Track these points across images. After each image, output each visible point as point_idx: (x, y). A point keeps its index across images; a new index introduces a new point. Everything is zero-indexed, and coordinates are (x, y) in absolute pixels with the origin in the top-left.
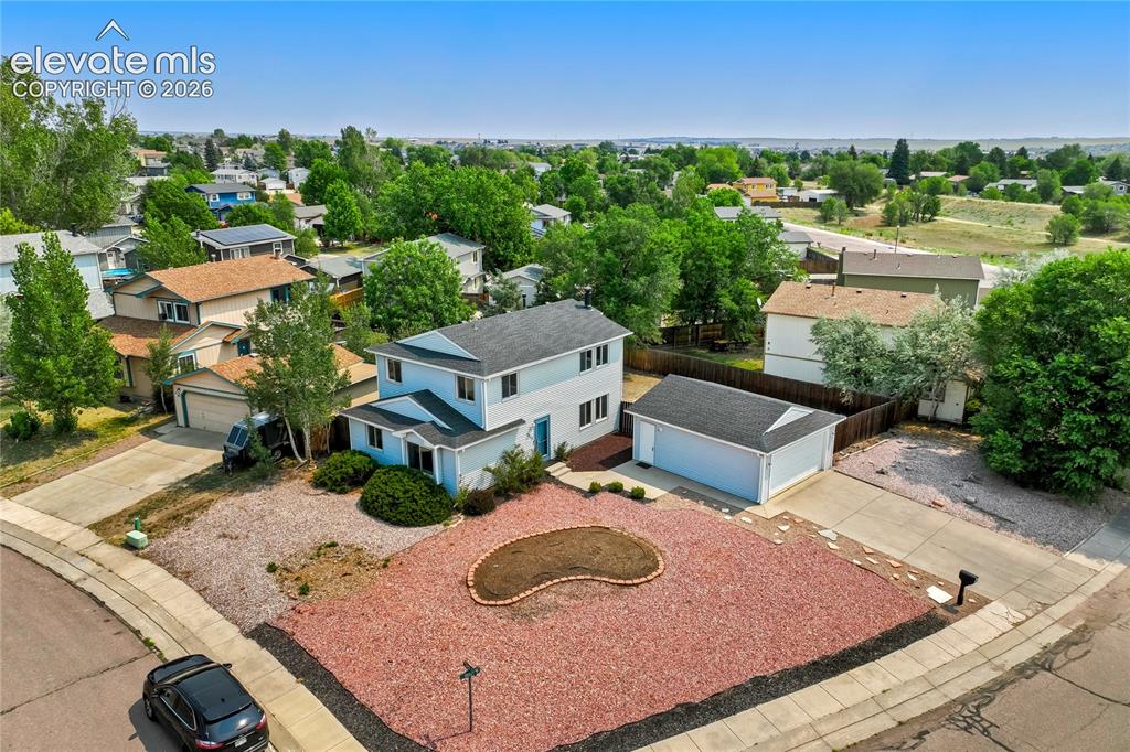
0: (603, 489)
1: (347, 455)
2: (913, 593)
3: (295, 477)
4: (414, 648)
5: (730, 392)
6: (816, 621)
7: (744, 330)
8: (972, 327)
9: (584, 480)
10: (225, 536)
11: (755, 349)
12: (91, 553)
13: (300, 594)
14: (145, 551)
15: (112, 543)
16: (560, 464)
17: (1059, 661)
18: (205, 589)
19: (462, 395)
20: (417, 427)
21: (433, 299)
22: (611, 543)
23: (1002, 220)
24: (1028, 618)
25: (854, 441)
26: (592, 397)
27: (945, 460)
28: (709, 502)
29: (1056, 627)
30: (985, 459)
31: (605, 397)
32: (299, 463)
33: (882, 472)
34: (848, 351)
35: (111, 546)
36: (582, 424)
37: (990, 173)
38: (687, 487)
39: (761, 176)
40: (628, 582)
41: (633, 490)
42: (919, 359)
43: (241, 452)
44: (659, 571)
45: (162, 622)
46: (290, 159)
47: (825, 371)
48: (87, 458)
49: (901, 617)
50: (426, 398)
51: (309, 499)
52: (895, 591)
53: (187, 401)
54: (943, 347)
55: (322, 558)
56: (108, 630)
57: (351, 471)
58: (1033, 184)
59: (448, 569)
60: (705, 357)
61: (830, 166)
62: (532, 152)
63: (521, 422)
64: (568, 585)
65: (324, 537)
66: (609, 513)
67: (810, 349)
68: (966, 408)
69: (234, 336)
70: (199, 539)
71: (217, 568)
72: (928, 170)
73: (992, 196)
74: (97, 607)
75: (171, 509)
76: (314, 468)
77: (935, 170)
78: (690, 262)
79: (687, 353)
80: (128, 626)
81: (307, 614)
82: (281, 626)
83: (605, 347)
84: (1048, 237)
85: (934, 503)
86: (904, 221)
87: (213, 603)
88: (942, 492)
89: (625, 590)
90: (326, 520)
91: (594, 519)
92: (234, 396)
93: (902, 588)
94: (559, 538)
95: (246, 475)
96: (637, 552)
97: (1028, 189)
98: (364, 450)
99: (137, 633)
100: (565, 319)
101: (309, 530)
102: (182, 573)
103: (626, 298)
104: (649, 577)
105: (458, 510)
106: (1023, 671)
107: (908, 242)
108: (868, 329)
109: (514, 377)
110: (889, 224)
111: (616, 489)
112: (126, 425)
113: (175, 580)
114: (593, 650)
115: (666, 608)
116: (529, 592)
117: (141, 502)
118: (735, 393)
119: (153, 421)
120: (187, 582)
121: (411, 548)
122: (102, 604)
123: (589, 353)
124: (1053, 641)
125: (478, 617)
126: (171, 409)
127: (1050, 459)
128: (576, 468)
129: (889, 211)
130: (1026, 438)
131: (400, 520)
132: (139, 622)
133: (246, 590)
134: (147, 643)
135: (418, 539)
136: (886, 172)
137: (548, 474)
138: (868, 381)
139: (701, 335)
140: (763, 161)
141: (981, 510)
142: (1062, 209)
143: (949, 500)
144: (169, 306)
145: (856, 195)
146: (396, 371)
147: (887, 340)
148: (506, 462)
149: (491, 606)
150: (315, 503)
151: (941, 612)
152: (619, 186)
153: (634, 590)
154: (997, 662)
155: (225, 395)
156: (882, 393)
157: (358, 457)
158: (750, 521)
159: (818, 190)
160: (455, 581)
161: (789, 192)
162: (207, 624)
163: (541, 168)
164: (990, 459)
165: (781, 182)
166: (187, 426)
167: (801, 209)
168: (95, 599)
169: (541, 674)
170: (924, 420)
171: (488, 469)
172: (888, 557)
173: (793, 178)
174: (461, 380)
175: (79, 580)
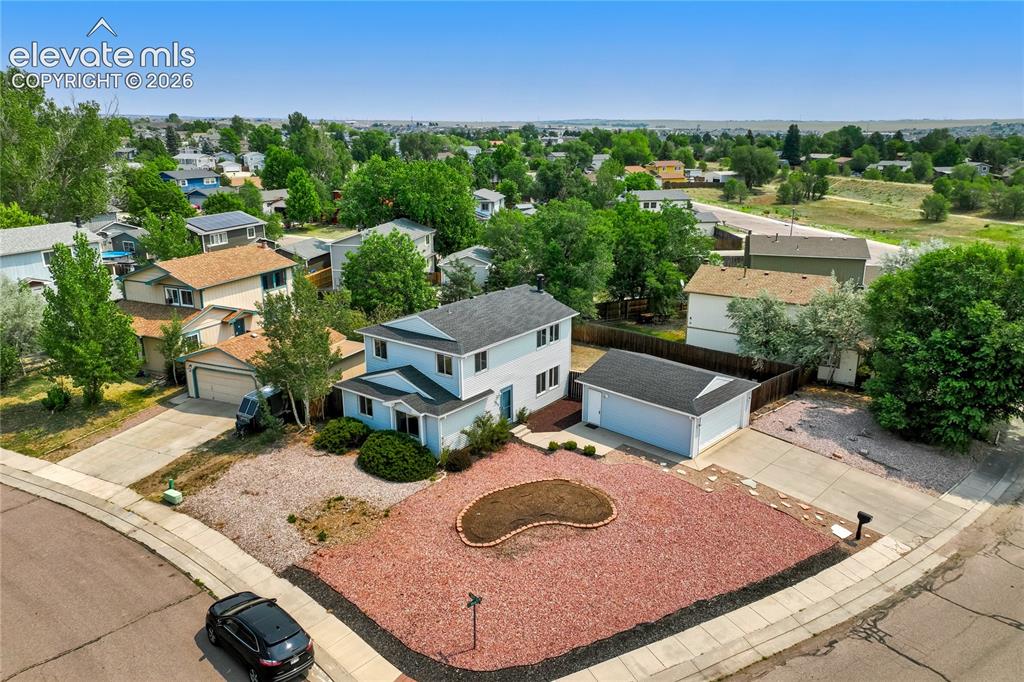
0: (560, 447)
1: (343, 422)
2: (821, 530)
3: (299, 441)
4: (420, 583)
5: (664, 364)
6: (743, 555)
7: (667, 305)
8: (863, 306)
9: (543, 439)
10: (247, 492)
11: (677, 321)
12: (135, 509)
13: (320, 540)
14: (182, 506)
15: (152, 500)
16: (521, 427)
17: (938, 583)
18: (238, 538)
19: (441, 370)
20: (405, 397)
21: (403, 283)
22: (572, 493)
23: (882, 199)
24: (913, 549)
25: (766, 403)
26: (546, 369)
27: (841, 418)
28: (649, 457)
29: (935, 555)
30: (876, 417)
31: (556, 368)
32: (300, 428)
33: (790, 430)
34: (759, 325)
35: (151, 503)
36: (538, 392)
37: (871, 155)
38: (630, 444)
39: (669, 159)
40: (589, 526)
41: (586, 448)
42: (819, 333)
43: (251, 420)
44: (614, 516)
45: (205, 565)
46: (244, 143)
47: (739, 342)
48: (115, 426)
49: (812, 550)
50: (410, 372)
51: (314, 460)
52: (805, 529)
53: (198, 376)
54: (838, 322)
55: (332, 510)
56: (164, 573)
57: (348, 435)
58: (908, 165)
59: (439, 517)
60: (635, 329)
61: (730, 150)
62: (461, 135)
63: (490, 392)
64: (540, 530)
65: (332, 492)
66: (567, 468)
67: (726, 324)
68: (857, 373)
69: (231, 317)
70: (225, 496)
71: (245, 519)
72: (816, 152)
73: (873, 176)
74: (150, 554)
75: (196, 470)
76: (314, 433)
77: (822, 153)
78: (621, 247)
79: (618, 326)
80: (179, 569)
81: (327, 557)
82: (307, 566)
83: (557, 326)
84: (922, 214)
85: (834, 455)
86: (796, 200)
87: (248, 548)
88: (840, 445)
89: (587, 532)
90: (330, 477)
91: (555, 473)
92: (240, 372)
93: (811, 526)
94: (528, 490)
95: (256, 440)
96: (593, 501)
97: (904, 170)
98: (356, 417)
99: (188, 575)
100: (523, 302)
101: (318, 486)
102: (217, 525)
103: (569, 281)
104: (606, 521)
105: (441, 467)
106: (910, 592)
107: (801, 219)
108: (775, 307)
109: (484, 354)
110: (784, 202)
111: (571, 447)
112: (145, 397)
113: (212, 531)
114: (566, 582)
115: (622, 547)
116: (508, 536)
117: (170, 464)
118: (668, 365)
119: (168, 393)
120: (222, 532)
121: (405, 500)
122: (153, 552)
123: (544, 331)
124: (933, 567)
125: (469, 557)
126: (182, 381)
127: (928, 418)
128: (535, 429)
129: (783, 189)
130: (909, 400)
131: (394, 477)
132: (188, 567)
133: (273, 538)
134: (197, 583)
135: (411, 492)
136: (779, 154)
137: (513, 435)
138: (776, 351)
139: (629, 309)
140: (671, 144)
141: (873, 461)
142: (934, 189)
143: (846, 452)
144: (175, 292)
145: (754, 176)
146: (381, 349)
147: (791, 316)
148: (479, 426)
149: (479, 547)
150: (319, 463)
151: (843, 545)
152: (549, 173)
153: (594, 532)
154: (890, 585)
155: (232, 370)
156: (788, 361)
157: (353, 424)
158: (684, 473)
159: (720, 172)
160: (446, 527)
161: (695, 173)
162: (244, 567)
163: (473, 151)
164: (880, 418)
165: (688, 164)
166: (198, 396)
167: (706, 189)
168: (147, 547)
169: (526, 602)
170: (822, 383)
171: (463, 432)
172: (798, 501)
173: (698, 160)
174: (440, 357)
175: (130, 532)
